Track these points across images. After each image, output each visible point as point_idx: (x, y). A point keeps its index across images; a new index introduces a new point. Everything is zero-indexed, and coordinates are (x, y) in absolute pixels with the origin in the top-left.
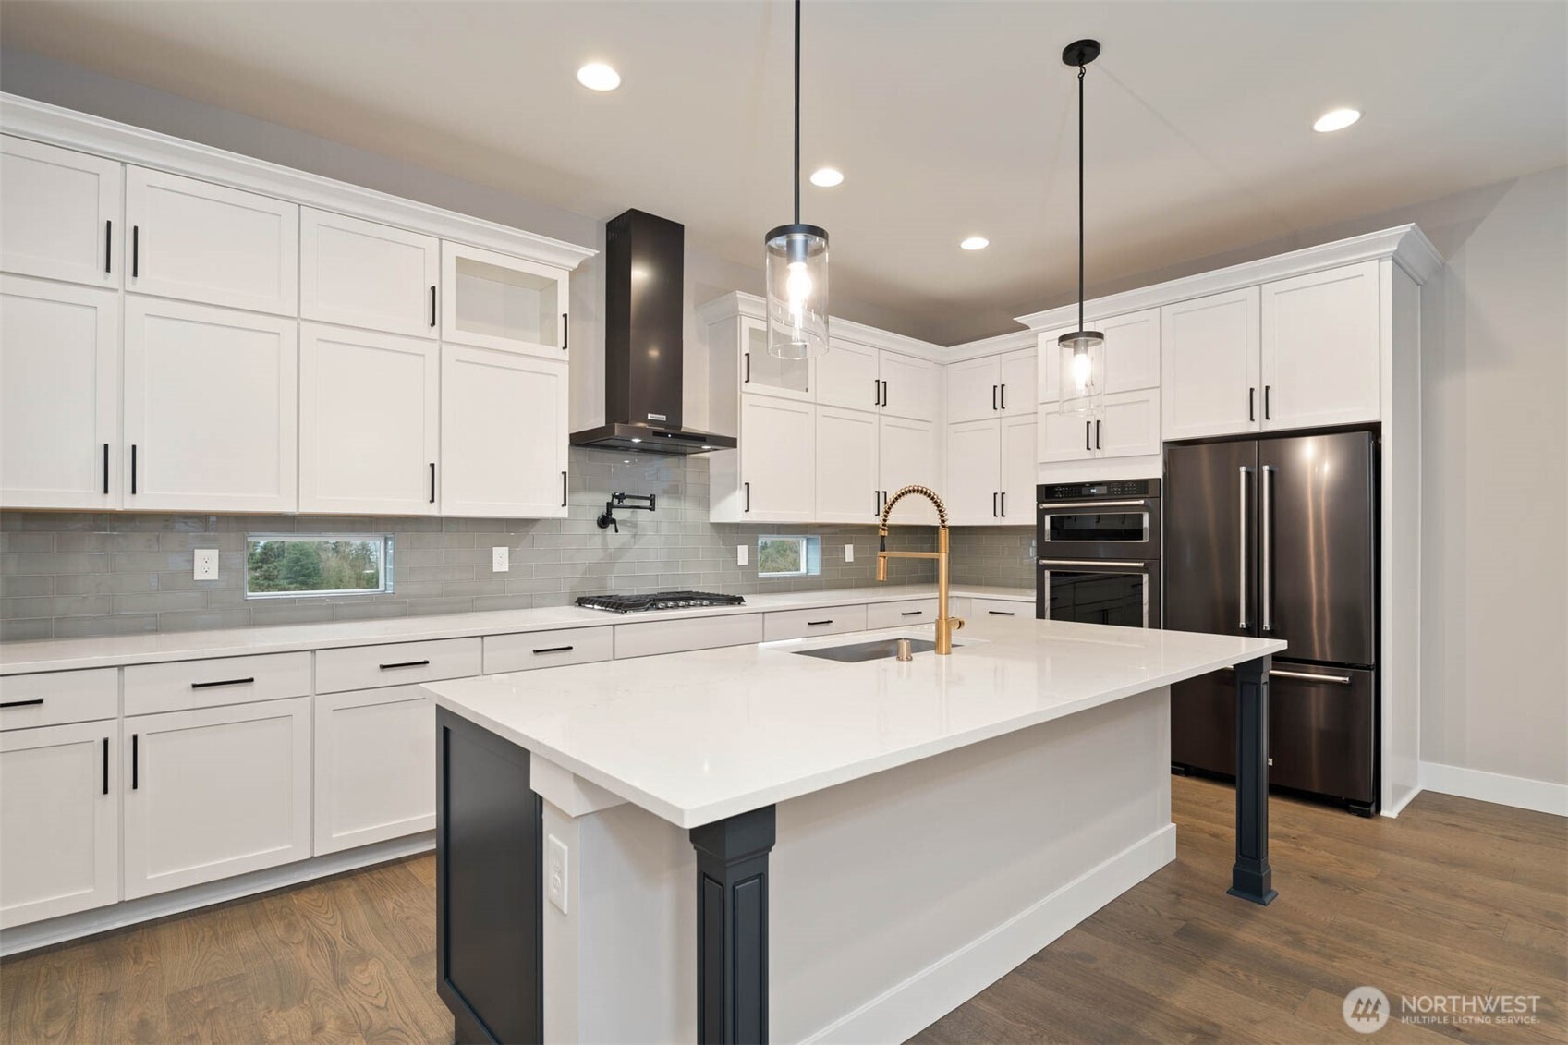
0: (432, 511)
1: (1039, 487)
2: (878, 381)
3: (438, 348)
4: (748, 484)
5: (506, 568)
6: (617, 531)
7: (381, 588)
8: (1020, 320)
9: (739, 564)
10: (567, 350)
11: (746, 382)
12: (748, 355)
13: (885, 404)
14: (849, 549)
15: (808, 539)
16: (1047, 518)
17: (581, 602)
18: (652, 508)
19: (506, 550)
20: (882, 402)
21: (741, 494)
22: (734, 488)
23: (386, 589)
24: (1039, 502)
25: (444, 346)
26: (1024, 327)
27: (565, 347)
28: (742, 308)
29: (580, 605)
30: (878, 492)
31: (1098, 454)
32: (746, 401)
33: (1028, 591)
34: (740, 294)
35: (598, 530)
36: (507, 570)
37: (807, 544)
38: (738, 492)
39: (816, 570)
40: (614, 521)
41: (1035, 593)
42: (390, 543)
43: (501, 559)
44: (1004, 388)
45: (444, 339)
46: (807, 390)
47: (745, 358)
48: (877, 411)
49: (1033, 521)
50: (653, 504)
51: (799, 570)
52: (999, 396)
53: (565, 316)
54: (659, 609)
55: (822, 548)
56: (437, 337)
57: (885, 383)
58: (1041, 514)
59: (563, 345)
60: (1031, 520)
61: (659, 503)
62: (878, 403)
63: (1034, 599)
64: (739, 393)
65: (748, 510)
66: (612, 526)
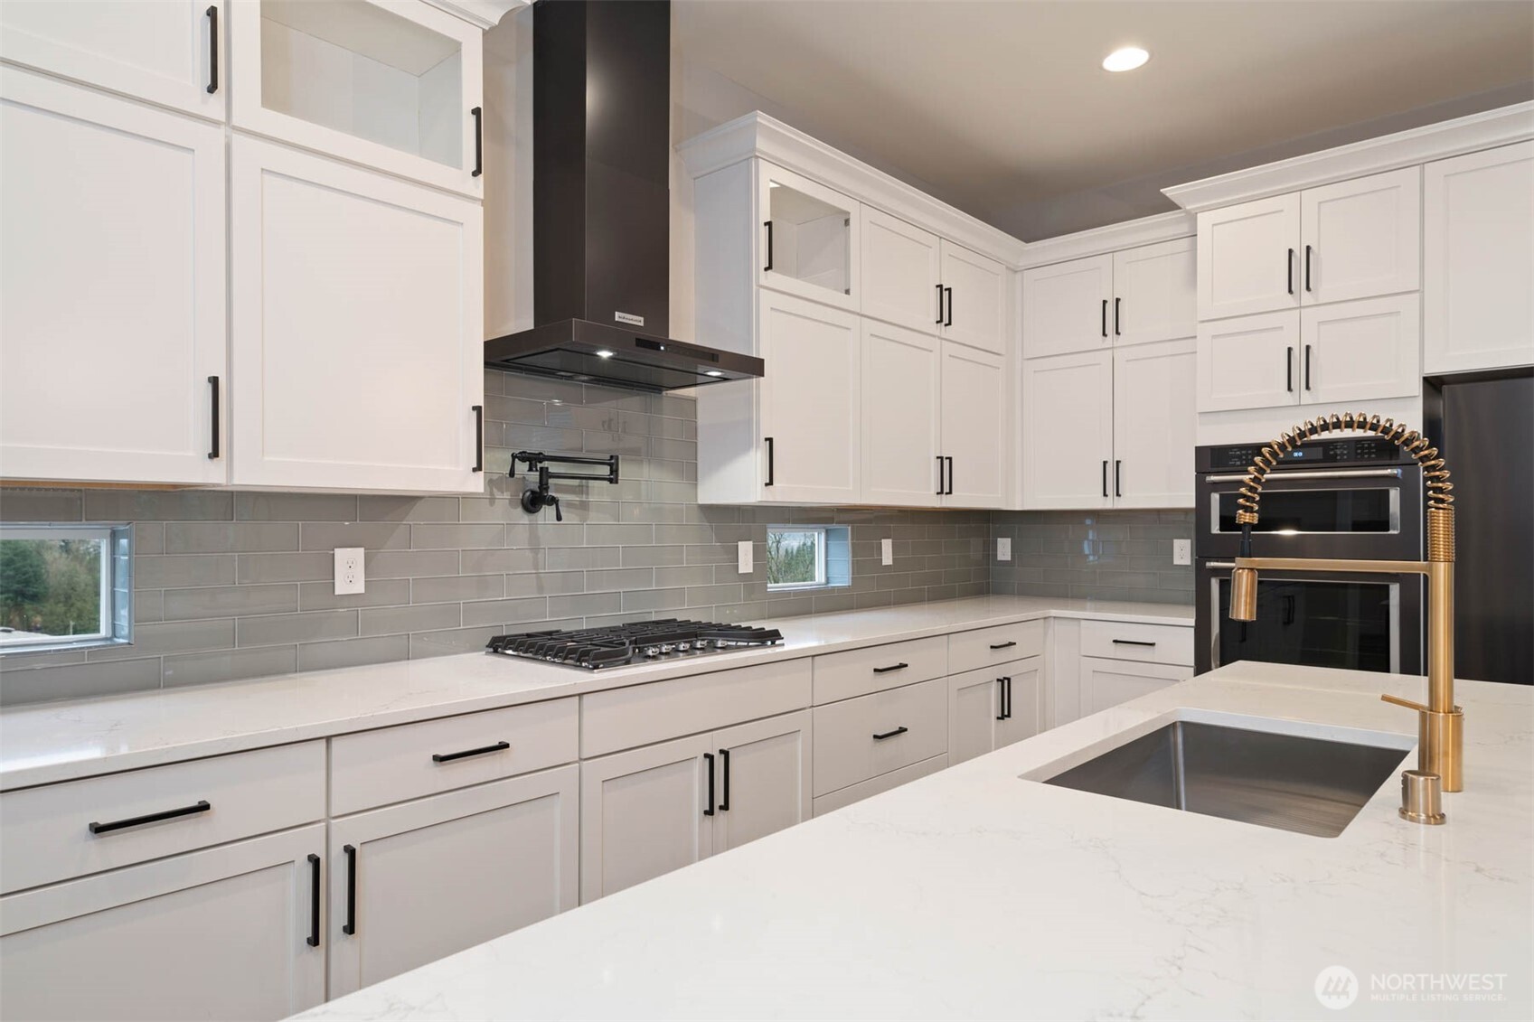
0: (212, 475)
1: (1200, 451)
2: (941, 286)
3: (223, 142)
4: (770, 440)
5: (359, 587)
6: (559, 518)
7: (104, 631)
8: (1170, 192)
9: (740, 572)
10: (481, 177)
11: (766, 269)
12: (769, 224)
13: (950, 324)
14: (887, 545)
15: (827, 532)
16: (1215, 497)
17: (498, 645)
18: (613, 479)
19: (358, 554)
20: (946, 320)
21: (758, 457)
22: (747, 447)
23: (114, 635)
24: (1201, 473)
25: (237, 139)
26: (1171, 206)
27: (476, 173)
28: (761, 144)
29: (496, 651)
30: (941, 458)
31: (1307, 397)
32: (766, 300)
33: (1181, 609)
34: (762, 118)
35: (524, 518)
36: (362, 590)
37: (827, 540)
38: (752, 453)
39: (842, 578)
40: (553, 501)
41: (1193, 611)
42: (124, 542)
43: (350, 570)
44: (1120, 303)
45: (236, 121)
46: (847, 292)
47: (764, 231)
48: (937, 333)
49: (1189, 501)
50: (614, 471)
51: (812, 578)
52: (1111, 317)
53: (476, 112)
54: (649, 657)
55: (853, 544)
56: (223, 119)
57: (949, 290)
58: (1203, 491)
59: (474, 168)
60: (1186, 498)
61: (624, 470)
62: (941, 321)
63: (1192, 622)
64: (754, 287)
65: (771, 483)
66: (547, 512)
